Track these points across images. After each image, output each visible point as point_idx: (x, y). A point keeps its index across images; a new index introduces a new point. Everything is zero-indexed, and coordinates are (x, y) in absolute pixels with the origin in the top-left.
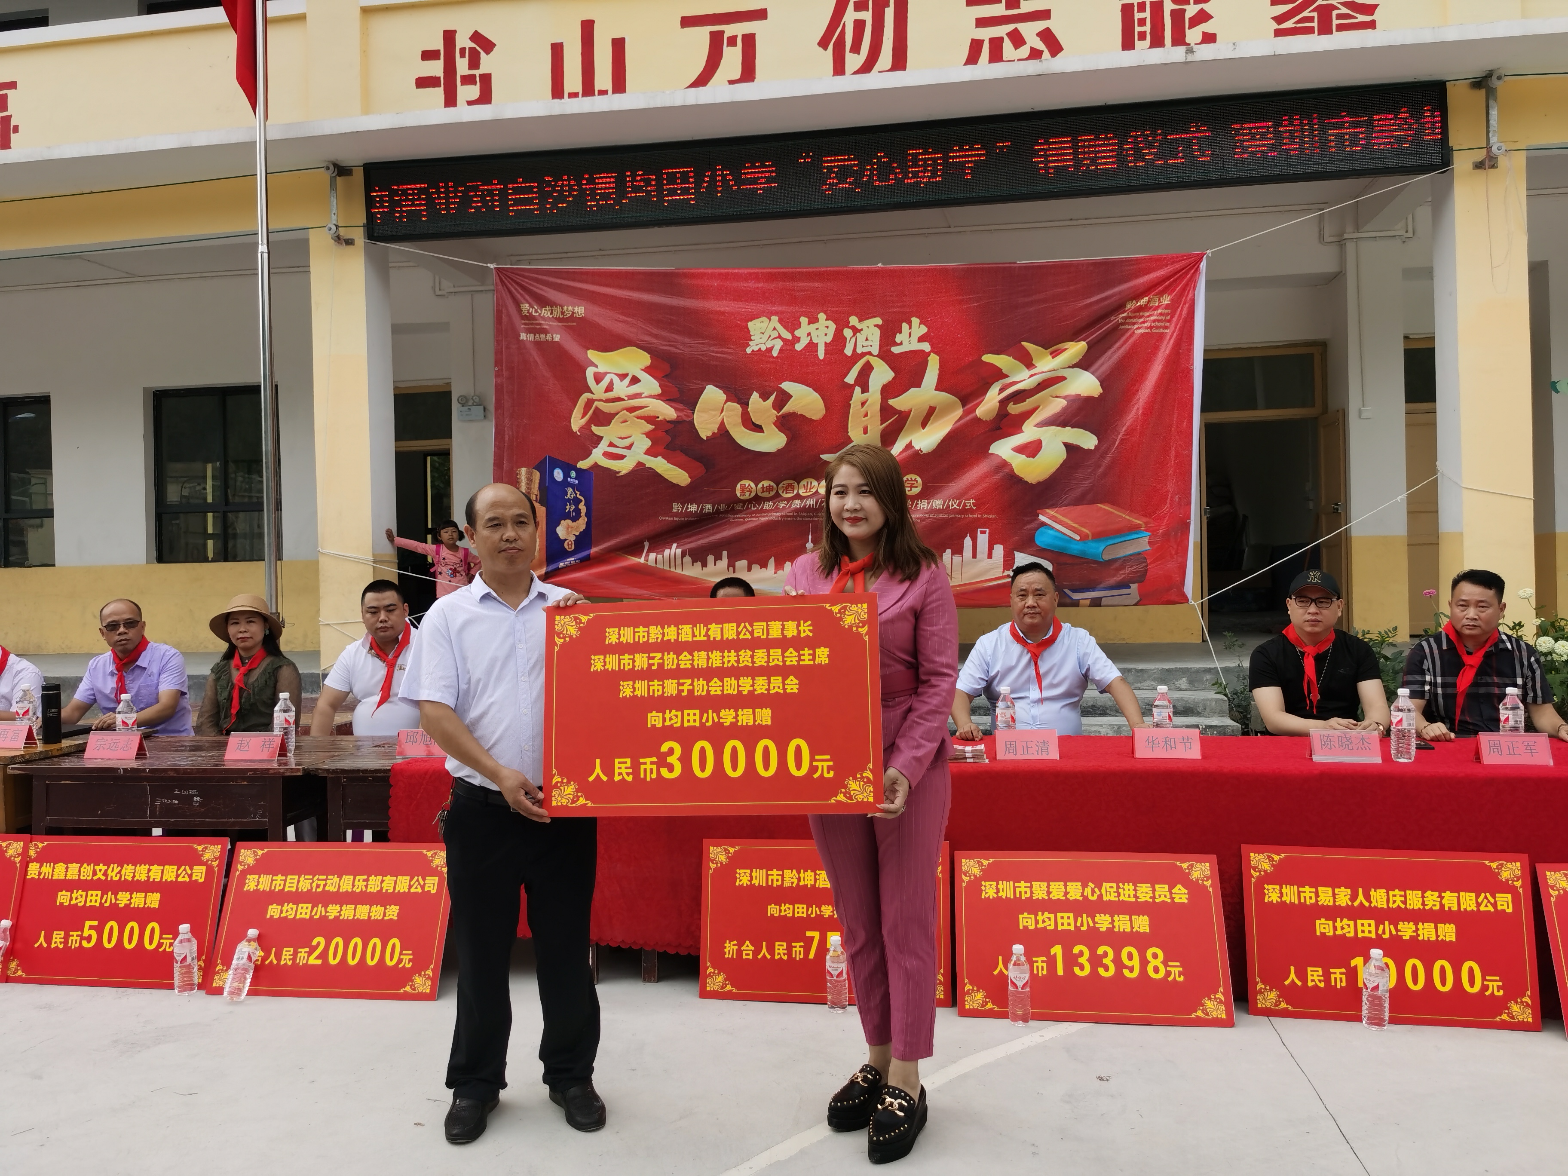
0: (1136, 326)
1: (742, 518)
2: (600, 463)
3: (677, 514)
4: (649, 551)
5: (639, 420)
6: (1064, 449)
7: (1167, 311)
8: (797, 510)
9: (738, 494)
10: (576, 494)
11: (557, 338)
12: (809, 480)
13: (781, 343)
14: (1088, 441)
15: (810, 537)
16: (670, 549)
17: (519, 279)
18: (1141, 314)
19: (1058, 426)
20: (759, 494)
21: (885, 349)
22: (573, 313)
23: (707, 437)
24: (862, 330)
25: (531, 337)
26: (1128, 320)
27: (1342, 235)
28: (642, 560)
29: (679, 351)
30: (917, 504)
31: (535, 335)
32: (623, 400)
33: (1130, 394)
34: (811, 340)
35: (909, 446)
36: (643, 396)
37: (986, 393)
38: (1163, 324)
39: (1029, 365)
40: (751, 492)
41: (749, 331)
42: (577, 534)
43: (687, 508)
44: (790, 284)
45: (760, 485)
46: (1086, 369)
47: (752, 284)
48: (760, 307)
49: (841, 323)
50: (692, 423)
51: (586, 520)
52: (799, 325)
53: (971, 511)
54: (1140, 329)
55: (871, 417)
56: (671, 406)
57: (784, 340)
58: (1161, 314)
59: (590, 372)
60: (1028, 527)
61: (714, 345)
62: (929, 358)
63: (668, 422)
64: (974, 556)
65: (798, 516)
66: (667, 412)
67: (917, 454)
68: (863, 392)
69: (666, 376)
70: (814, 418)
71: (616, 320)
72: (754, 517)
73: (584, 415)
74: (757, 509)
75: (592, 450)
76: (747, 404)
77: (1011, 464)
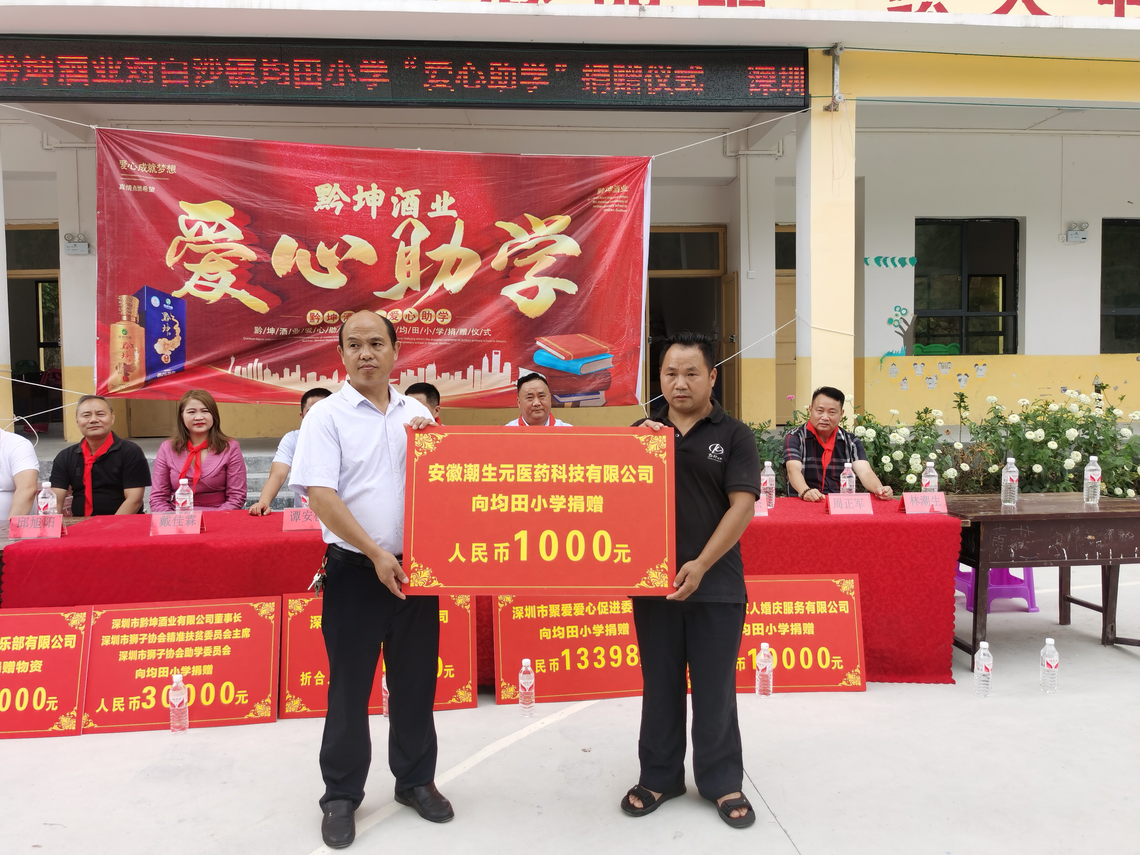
0: (604, 207)
1: (311, 339)
2: (192, 294)
3: (258, 336)
4: (235, 364)
5: (226, 260)
6: (554, 293)
7: (625, 197)
9: (308, 321)
10: (171, 318)
11: (152, 189)
13: (343, 205)
14: (571, 288)
16: (253, 363)
17: (117, 139)
18: (608, 198)
19: (550, 276)
20: (326, 321)
21: (423, 213)
22: (166, 170)
23: (283, 276)
24: (405, 198)
25: (129, 188)
26: (599, 202)
27: (738, 152)
28: (229, 372)
29: (258, 206)
30: (448, 331)
31: (132, 186)
32: (211, 243)
33: (599, 256)
34: (366, 204)
35: (442, 288)
36: (228, 240)
37: (498, 250)
38: (622, 206)
39: (530, 231)
40: (319, 319)
41: (316, 194)
42: (173, 350)
43: (267, 331)
44: (348, 159)
45: (326, 314)
46: (570, 235)
47: (318, 157)
48: (325, 175)
49: (389, 193)
50: (270, 264)
51: (180, 338)
52: (356, 192)
53: (487, 337)
54: (607, 208)
55: (413, 264)
56: (253, 250)
57: (344, 203)
58: (621, 199)
59: (182, 220)
60: (529, 350)
61: (287, 203)
62: (456, 222)
63: (250, 262)
64: (490, 370)
66: (249, 254)
67: (448, 294)
68: (406, 246)
69: (248, 226)
70: (369, 264)
71: (204, 178)
72: (321, 339)
73: (177, 254)
74: (324, 333)
75: (184, 283)
76: (315, 251)
77: (516, 304)
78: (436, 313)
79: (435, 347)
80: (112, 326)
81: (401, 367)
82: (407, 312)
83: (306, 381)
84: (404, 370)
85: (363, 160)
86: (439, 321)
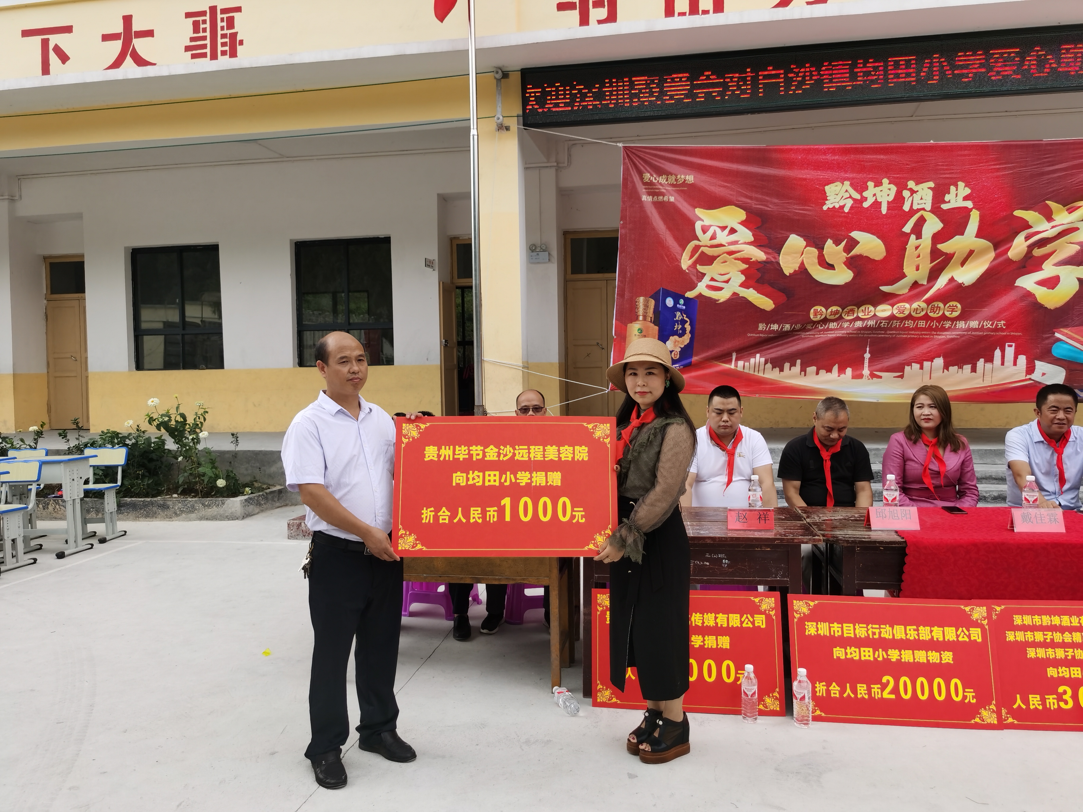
1: (812, 335)
2: (703, 294)
3: (761, 332)
4: (737, 360)
5: (737, 261)
6: (1077, 283)
8: (860, 329)
9: (812, 316)
10: (683, 317)
11: (672, 199)
12: (867, 306)
13: (852, 202)
15: (868, 349)
16: (755, 358)
17: (642, 155)
19: (1073, 265)
20: (828, 317)
21: (936, 205)
22: (685, 180)
23: (790, 274)
24: (917, 191)
25: (650, 199)
28: (732, 366)
29: (769, 209)
30: (956, 324)
31: (653, 197)
32: (724, 246)
34: (876, 199)
35: (952, 280)
36: (739, 243)
37: (1013, 241)
39: (1049, 218)
40: (821, 315)
41: (825, 193)
42: (682, 346)
43: (770, 327)
44: (861, 157)
45: (830, 310)
47: (829, 157)
48: (835, 174)
49: (901, 187)
50: (778, 264)
51: (690, 336)
52: (866, 188)
53: (1001, 330)
55: (923, 258)
56: (762, 251)
57: (855, 200)
59: (698, 225)
60: (1047, 342)
61: (797, 204)
62: (971, 213)
63: (759, 262)
64: (1003, 364)
65: (860, 334)
66: (758, 255)
67: (960, 286)
68: (917, 239)
69: (758, 228)
70: (877, 259)
71: (719, 186)
72: (822, 334)
73: (691, 257)
74: (824, 328)
75: (697, 284)
76: (823, 249)
77: (1034, 295)
78: (945, 306)
79: (942, 341)
80: (629, 325)
81: (905, 361)
82: (915, 305)
83: (805, 375)
84: (909, 364)
85: (875, 156)
86: (947, 314)
